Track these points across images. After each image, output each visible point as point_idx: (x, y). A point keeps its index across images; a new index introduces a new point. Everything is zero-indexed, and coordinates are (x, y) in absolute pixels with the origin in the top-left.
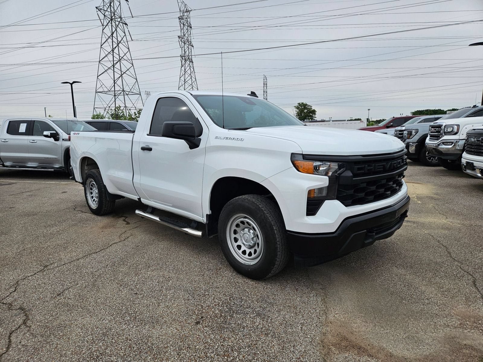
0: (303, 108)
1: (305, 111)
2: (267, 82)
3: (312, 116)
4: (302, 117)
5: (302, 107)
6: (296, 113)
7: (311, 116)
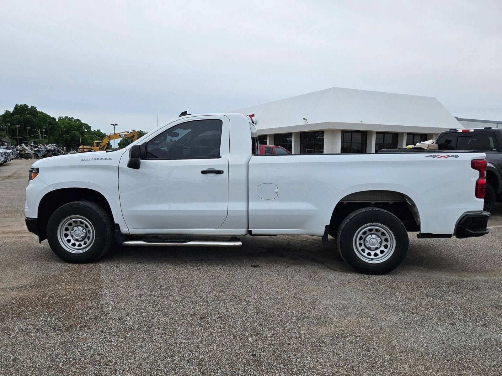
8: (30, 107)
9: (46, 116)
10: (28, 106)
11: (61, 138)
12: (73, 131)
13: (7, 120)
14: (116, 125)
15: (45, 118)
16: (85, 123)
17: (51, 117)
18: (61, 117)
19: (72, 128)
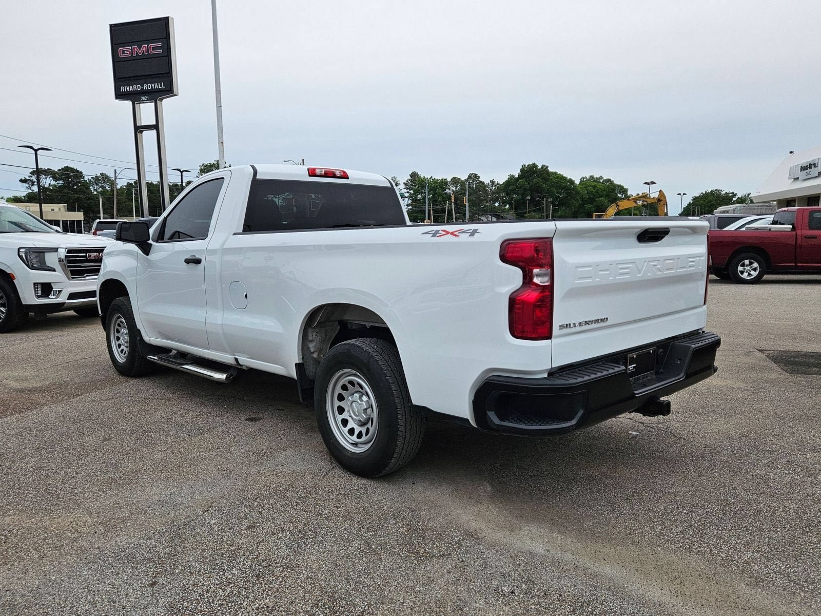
8: (540, 167)
9: (561, 179)
10: (537, 166)
11: (580, 211)
12: (599, 198)
13: (510, 188)
14: (653, 183)
15: (559, 181)
16: (618, 184)
17: (568, 178)
18: (584, 178)
19: (598, 193)
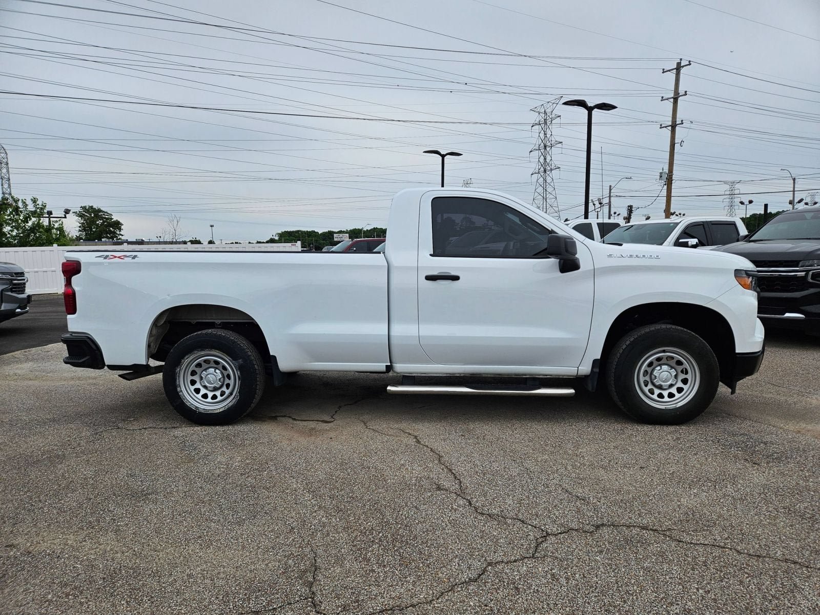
0: (93, 215)
1: (97, 222)
2: (7, 158)
3: (115, 233)
4: (93, 234)
5: (91, 215)
6: (80, 225)
7: (111, 232)
